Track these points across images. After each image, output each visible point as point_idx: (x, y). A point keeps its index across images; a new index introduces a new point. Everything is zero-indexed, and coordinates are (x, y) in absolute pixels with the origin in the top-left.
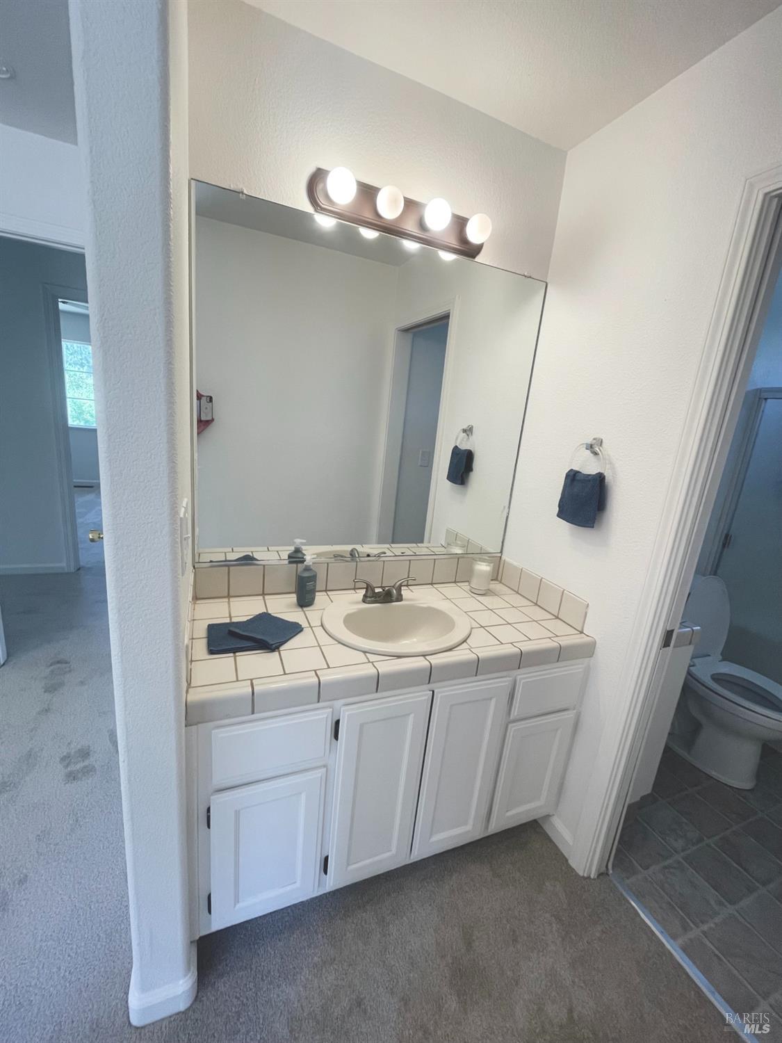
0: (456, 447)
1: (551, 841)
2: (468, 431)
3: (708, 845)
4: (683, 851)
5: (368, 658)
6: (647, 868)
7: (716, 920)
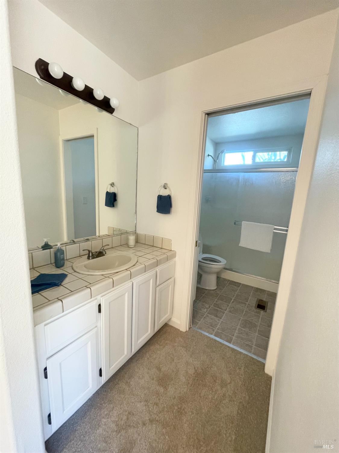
0: (107, 192)
1: (173, 327)
2: (112, 185)
3: (212, 307)
4: (207, 311)
5: (105, 276)
6: (200, 320)
7: (219, 324)
